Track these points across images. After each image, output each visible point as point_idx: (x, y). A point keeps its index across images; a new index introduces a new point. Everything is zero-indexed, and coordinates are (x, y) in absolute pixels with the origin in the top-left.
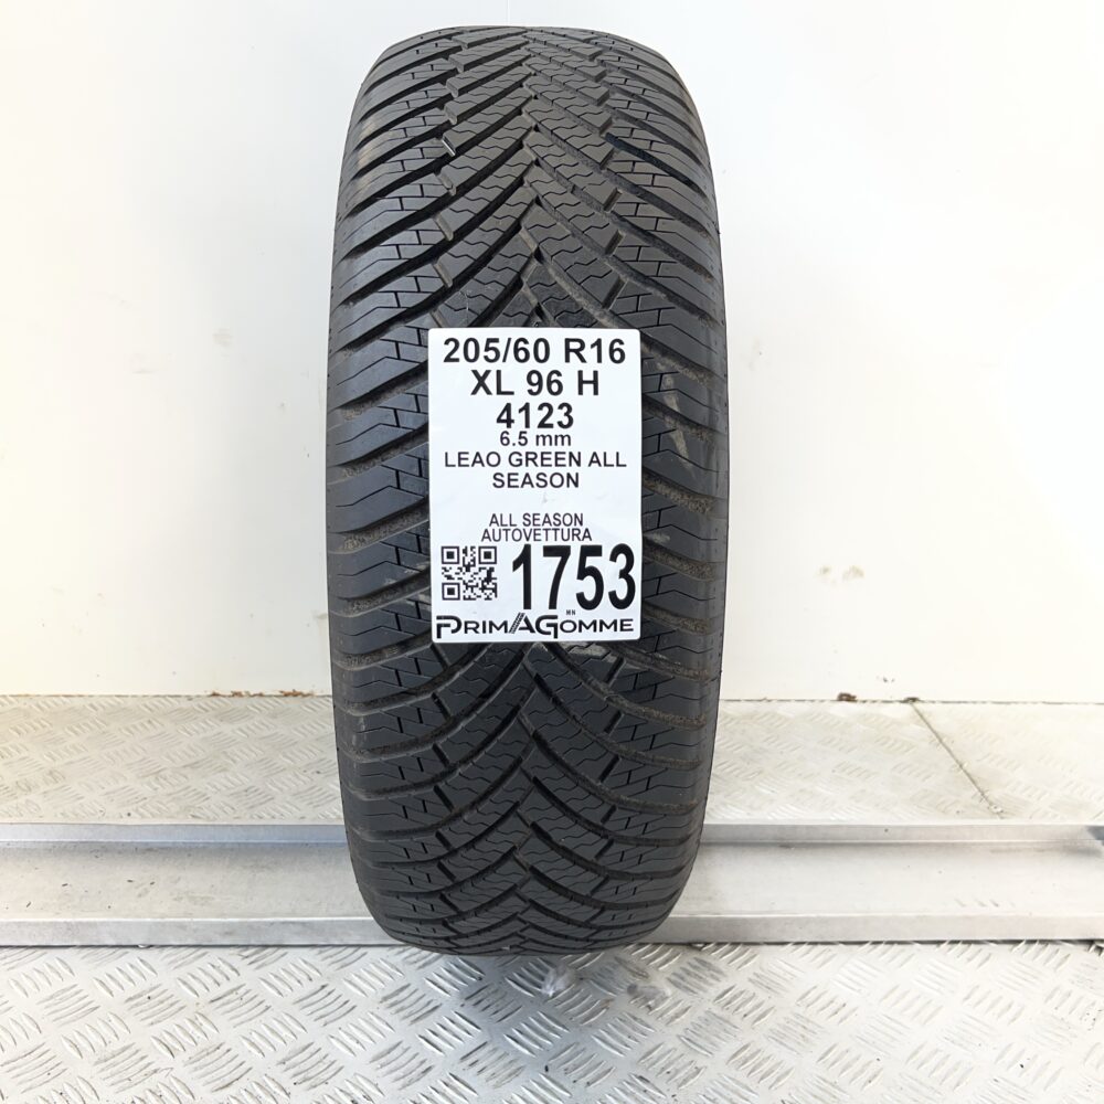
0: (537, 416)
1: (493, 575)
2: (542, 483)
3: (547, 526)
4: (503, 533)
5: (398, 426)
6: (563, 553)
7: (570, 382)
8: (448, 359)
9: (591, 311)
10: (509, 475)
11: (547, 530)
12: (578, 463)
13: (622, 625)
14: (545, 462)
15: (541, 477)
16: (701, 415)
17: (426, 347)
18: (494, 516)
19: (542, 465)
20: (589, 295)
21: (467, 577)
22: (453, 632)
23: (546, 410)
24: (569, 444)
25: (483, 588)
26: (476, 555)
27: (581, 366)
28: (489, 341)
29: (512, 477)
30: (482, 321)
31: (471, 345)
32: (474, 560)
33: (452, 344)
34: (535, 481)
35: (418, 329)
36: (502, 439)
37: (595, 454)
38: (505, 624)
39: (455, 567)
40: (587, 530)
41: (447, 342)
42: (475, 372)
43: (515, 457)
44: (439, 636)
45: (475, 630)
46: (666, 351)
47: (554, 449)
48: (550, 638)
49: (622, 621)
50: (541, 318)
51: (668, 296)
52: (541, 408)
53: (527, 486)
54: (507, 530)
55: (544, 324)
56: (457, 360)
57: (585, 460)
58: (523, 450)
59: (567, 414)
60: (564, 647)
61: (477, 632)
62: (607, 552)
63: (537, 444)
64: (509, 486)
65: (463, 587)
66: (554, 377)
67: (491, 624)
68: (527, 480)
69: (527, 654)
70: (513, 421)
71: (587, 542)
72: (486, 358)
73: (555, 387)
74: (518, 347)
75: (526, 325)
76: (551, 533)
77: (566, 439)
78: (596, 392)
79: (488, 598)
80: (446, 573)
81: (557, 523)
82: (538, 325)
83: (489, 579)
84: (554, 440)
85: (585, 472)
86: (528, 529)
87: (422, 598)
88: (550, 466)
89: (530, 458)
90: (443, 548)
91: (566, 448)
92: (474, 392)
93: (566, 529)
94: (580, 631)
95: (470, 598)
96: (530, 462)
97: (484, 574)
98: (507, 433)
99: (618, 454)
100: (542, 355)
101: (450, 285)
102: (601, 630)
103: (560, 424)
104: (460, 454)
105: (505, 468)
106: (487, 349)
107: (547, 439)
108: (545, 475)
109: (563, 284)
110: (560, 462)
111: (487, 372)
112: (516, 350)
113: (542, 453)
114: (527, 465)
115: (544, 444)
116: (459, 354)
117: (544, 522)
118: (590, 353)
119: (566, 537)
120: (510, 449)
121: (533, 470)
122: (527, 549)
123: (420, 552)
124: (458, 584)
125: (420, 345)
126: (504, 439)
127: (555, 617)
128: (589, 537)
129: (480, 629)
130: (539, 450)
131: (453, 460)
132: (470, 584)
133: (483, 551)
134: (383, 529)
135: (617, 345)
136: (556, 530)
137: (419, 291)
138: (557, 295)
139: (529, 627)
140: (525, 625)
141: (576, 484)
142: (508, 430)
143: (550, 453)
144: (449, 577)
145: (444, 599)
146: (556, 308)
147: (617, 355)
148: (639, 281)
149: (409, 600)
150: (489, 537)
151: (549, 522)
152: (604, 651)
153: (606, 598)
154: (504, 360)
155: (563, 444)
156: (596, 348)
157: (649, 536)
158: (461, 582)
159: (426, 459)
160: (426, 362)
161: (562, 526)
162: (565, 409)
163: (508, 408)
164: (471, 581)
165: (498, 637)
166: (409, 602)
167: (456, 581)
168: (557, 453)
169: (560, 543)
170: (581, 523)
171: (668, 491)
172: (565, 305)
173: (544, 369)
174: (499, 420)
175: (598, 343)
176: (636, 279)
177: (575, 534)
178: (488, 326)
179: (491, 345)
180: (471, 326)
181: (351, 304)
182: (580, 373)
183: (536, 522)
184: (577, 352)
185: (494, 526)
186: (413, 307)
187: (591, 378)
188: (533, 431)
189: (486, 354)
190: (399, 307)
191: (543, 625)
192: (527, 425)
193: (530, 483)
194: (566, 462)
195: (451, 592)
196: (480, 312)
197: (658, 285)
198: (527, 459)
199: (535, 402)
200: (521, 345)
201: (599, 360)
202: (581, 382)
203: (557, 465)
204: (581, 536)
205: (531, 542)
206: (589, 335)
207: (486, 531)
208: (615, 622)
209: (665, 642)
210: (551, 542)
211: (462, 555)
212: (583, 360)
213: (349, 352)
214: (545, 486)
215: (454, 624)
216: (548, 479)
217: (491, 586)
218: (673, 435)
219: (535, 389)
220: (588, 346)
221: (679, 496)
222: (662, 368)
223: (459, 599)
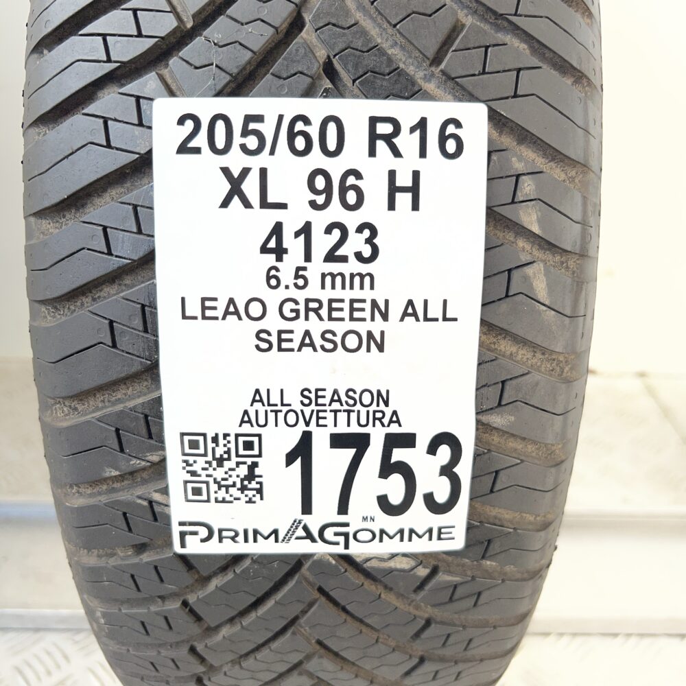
0: (322, 243)
1: (257, 471)
2: (329, 346)
3: (336, 406)
4: (271, 416)
5: (110, 253)
6: (359, 443)
7: (375, 188)
8: (183, 149)
9: (411, 70)
10: (280, 332)
11: (335, 412)
12: (385, 317)
13: (440, 533)
14: (335, 314)
15: (328, 336)
16: (569, 237)
17: (150, 128)
18: (257, 391)
19: (330, 319)
20: (409, 44)
21: (219, 474)
22: (203, 541)
23: (337, 233)
24: (372, 287)
25: (243, 489)
26: (232, 446)
27: (394, 163)
28: (249, 119)
29: (284, 336)
30: (239, 85)
31: (220, 126)
32: (228, 452)
33: (190, 124)
34: (318, 342)
35: (138, 98)
36: (269, 278)
37: (410, 303)
38: (275, 532)
39: (201, 462)
40: (395, 413)
41: (181, 121)
42: (226, 171)
43: (288, 306)
44: (183, 545)
45: (233, 539)
46: (525, 136)
47: (348, 295)
48: (340, 549)
49: (440, 529)
50: (332, 81)
51: (531, 47)
52: (328, 230)
53: (307, 350)
54: (276, 412)
55: (337, 91)
56: (197, 151)
57: (396, 311)
58: (301, 296)
59: (369, 241)
60: (358, 560)
61: (235, 542)
62: (423, 442)
63: (323, 287)
64: (280, 349)
65: (214, 487)
66: (351, 180)
67: (256, 532)
68: (307, 341)
69: (307, 565)
70: (286, 251)
71: (394, 429)
72: (243, 148)
73: (351, 197)
74: (294, 129)
75: (308, 93)
76: (342, 417)
77: (367, 280)
78: (415, 206)
79: (250, 501)
80: (189, 468)
81: (352, 402)
82: (327, 94)
83: (251, 476)
84: (349, 281)
85: (395, 330)
86: (307, 411)
87: (157, 497)
88: (342, 319)
89: (312, 308)
90: (183, 435)
91: (367, 294)
92: (225, 204)
93: (363, 411)
94: (381, 540)
95: (224, 501)
96: (311, 314)
97: (243, 470)
98: (277, 270)
99: (445, 302)
100: (332, 145)
101: (189, 25)
102: (410, 540)
103: (359, 256)
104: (204, 300)
105: (273, 323)
106: (245, 132)
107: (338, 280)
108: (334, 334)
109: (367, 24)
110: (356, 315)
111: (245, 172)
112: (292, 136)
113: (331, 301)
114: (307, 318)
115: (333, 287)
116: (201, 140)
117: (332, 400)
118: (409, 142)
119: (363, 421)
120: (281, 294)
121: (316, 327)
122: (306, 438)
123: (150, 437)
124: (207, 483)
125: (140, 124)
126: (272, 279)
127: (347, 525)
128: (398, 422)
129: (241, 538)
130: (325, 295)
131: (194, 308)
132: (223, 483)
133: (241, 440)
134: (100, 397)
135: (451, 129)
136: (349, 412)
137: (140, 35)
138: (359, 44)
139: (309, 536)
140: (304, 534)
141: (381, 348)
142: (278, 265)
143: (342, 301)
144: (193, 473)
145: (188, 501)
146: (356, 66)
147: (451, 146)
148: (486, 21)
149: (139, 497)
150: (249, 421)
151: (339, 400)
152: (412, 563)
153: (419, 500)
154: (272, 152)
155: (362, 287)
156: (417, 133)
157: (484, 418)
158: (211, 480)
159: (154, 306)
160: (150, 152)
161: (358, 407)
162: (367, 233)
163: (277, 230)
164: (223, 479)
165: (266, 547)
166: (139, 501)
167: (204, 478)
168: (352, 301)
169: (355, 429)
170: (386, 404)
171: (514, 349)
172: (370, 61)
173: (336, 168)
174: (264, 249)
175: (422, 125)
176: (483, 19)
177: (377, 419)
178: (246, 95)
179: (252, 126)
180: (219, 94)
181: (45, 52)
182: (392, 174)
183: (320, 401)
184: (388, 139)
185: (258, 405)
186: (130, 61)
187: (409, 183)
188: (317, 267)
189: (243, 141)
190: (109, 60)
191: (329, 534)
192: (308, 258)
193: (312, 345)
194: (367, 314)
195: (197, 492)
196: (235, 71)
197: (516, 30)
198: (307, 310)
199: (320, 221)
200: (300, 126)
201: (423, 154)
202: (393, 189)
203: (352, 319)
204: (386, 421)
205: (312, 427)
206: (406, 111)
207: (246, 412)
208: (430, 531)
209: (495, 547)
210: (342, 428)
211: (210, 445)
212: (396, 153)
213: (43, 129)
214: (334, 349)
215: (204, 532)
216: (338, 340)
217: (254, 485)
218: (529, 271)
219: (321, 200)
220: (405, 129)
221: (530, 355)
222: (519, 166)
223: (208, 501)
